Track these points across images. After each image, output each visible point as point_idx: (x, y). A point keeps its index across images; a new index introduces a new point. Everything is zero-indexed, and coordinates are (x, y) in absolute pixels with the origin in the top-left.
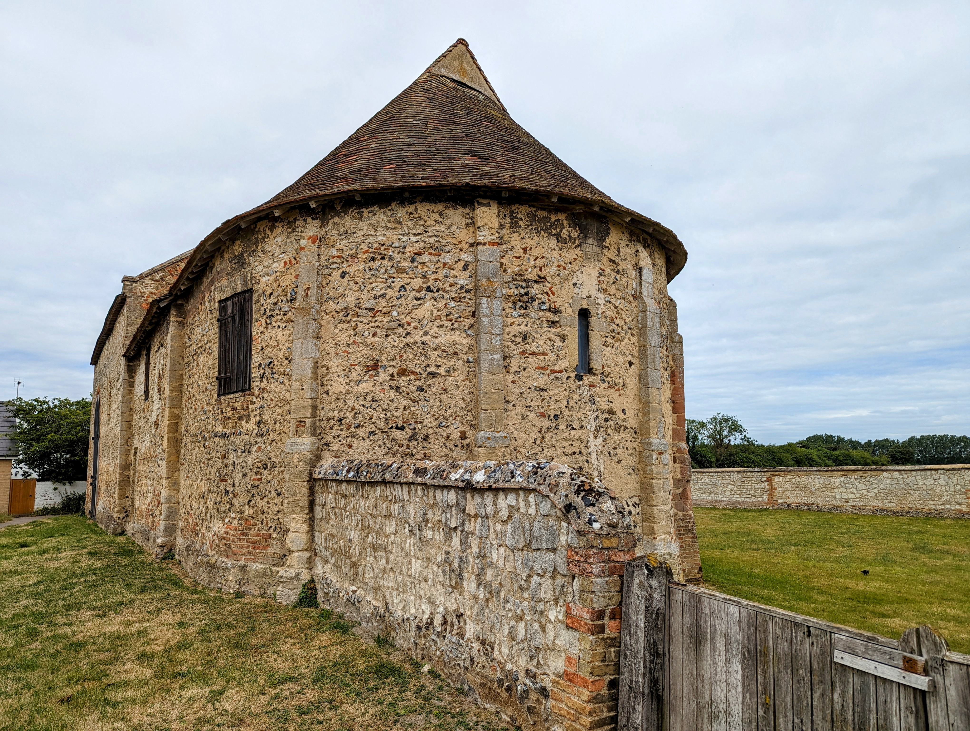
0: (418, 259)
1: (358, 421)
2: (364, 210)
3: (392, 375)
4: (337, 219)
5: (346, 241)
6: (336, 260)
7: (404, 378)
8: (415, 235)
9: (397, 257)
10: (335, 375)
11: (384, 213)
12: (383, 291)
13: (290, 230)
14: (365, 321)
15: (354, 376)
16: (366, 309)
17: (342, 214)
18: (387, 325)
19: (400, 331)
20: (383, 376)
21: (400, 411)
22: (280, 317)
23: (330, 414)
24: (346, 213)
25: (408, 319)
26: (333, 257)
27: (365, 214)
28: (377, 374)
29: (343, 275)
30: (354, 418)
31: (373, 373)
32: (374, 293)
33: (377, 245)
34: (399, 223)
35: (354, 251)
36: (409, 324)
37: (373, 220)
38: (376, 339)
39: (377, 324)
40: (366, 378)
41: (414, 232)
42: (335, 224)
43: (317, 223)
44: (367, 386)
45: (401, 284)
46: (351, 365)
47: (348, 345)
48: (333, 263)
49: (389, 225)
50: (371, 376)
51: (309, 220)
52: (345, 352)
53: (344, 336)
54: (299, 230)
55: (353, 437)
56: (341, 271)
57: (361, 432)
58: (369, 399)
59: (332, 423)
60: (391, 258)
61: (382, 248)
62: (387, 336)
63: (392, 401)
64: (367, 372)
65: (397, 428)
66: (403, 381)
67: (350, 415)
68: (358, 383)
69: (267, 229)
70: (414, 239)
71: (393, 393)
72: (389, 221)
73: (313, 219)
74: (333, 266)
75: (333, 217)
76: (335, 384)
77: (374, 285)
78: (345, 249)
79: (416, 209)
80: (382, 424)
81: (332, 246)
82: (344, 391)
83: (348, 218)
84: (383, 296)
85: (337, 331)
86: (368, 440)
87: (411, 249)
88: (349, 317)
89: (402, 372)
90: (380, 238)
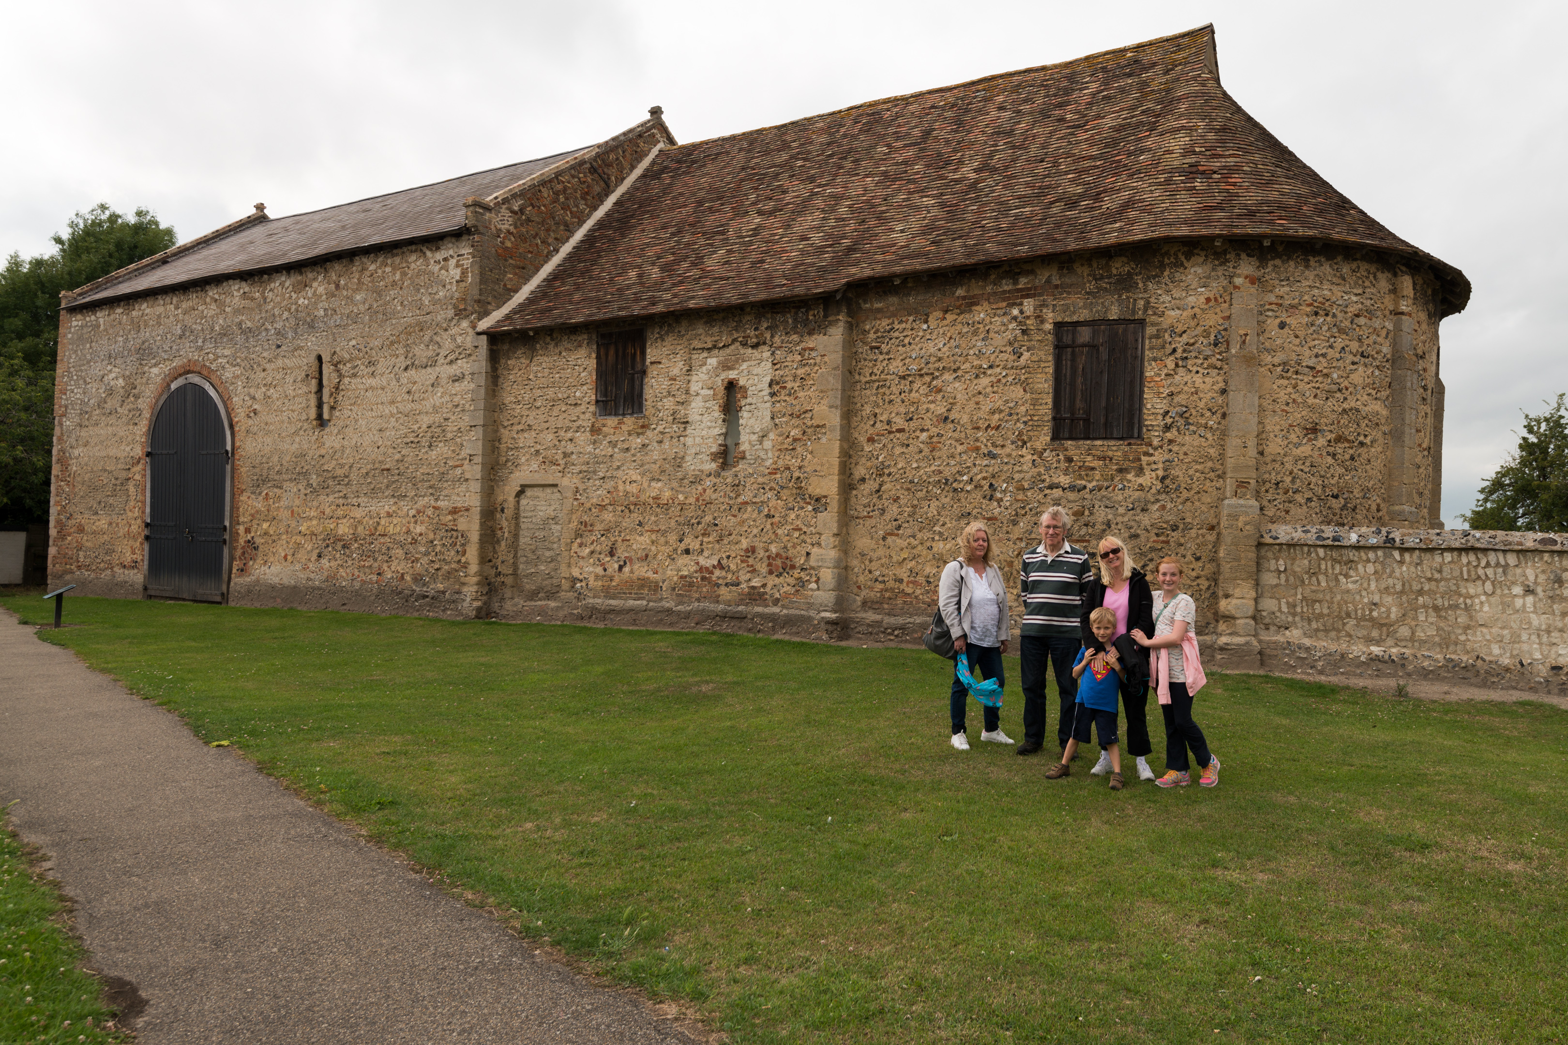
0: (1356, 320)
1: (1296, 487)
2: (1311, 258)
3: (1330, 441)
4: (1278, 262)
5: (1287, 289)
6: (1273, 307)
7: (1339, 445)
8: (1356, 295)
9: (1340, 316)
10: (1272, 435)
11: (1331, 266)
12: (1324, 351)
13: (1217, 262)
14: (1306, 380)
15: (1293, 437)
16: (1307, 367)
17: (1285, 258)
18: (1327, 388)
19: (1338, 395)
20: (1321, 442)
21: (1336, 478)
22: (1200, 361)
23: (1266, 476)
24: (1289, 258)
25: (1346, 383)
26: (1271, 304)
27: (1312, 263)
28: (1316, 439)
29: (1282, 326)
30: (1293, 481)
31: (1312, 436)
32: (1316, 351)
33: (1320, 299)
34: (1344, 279)
35: (1296, 301)
36: (1347, 389)
37: (1320, 271)
38: (1317, 401)
39: (1317, 385)
40: (1305, 441)
41: (1355, 291)
42: (1275, 266)
43: (1254, 261)
44: (1305, 450)
45: (1342, 345)
46: (1291, 426)
47: (1287, 404)
48: (1268, 310)
49: (1334, 280)
50: (1310, 440)
51: (1243, 256)
52: (1283, 410)
53: (1282, 393)
54: (1231, 264)
55: (1290, 502)
56: (1278, 321)
57: (1299, 498)
58: (1308, 464)
59: (1268, 485)
60: (1334, 316)
61: (1327, 304)
62: (1327, 399)
63: (1329, 468)
64: (1306, 435)
65: (1333, 496)
66: (1339, 448)
67: (1288, 479)
68: (1297, 445)
69: (1180, 255)
70: (1354, 299)
71: (1330, 460)
72: (1335, 275)
73: (1249, 255)
74: (1270, 313)
75: (1273, 259)
76: (1271, 445)
77: (1316, 342)
78: (1286, 297)
79: (1359, 267)
80: (1319, 491)
81: (1271, 291)
82: (1282, 452)
83: (1292, 263)
84: (1324, 355)
85: (1275, 387)
86: (1305, 507)
87: (1353, 309)
88: (1289, 374)
89: (1339, 439)
90: (1326, 292)
